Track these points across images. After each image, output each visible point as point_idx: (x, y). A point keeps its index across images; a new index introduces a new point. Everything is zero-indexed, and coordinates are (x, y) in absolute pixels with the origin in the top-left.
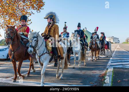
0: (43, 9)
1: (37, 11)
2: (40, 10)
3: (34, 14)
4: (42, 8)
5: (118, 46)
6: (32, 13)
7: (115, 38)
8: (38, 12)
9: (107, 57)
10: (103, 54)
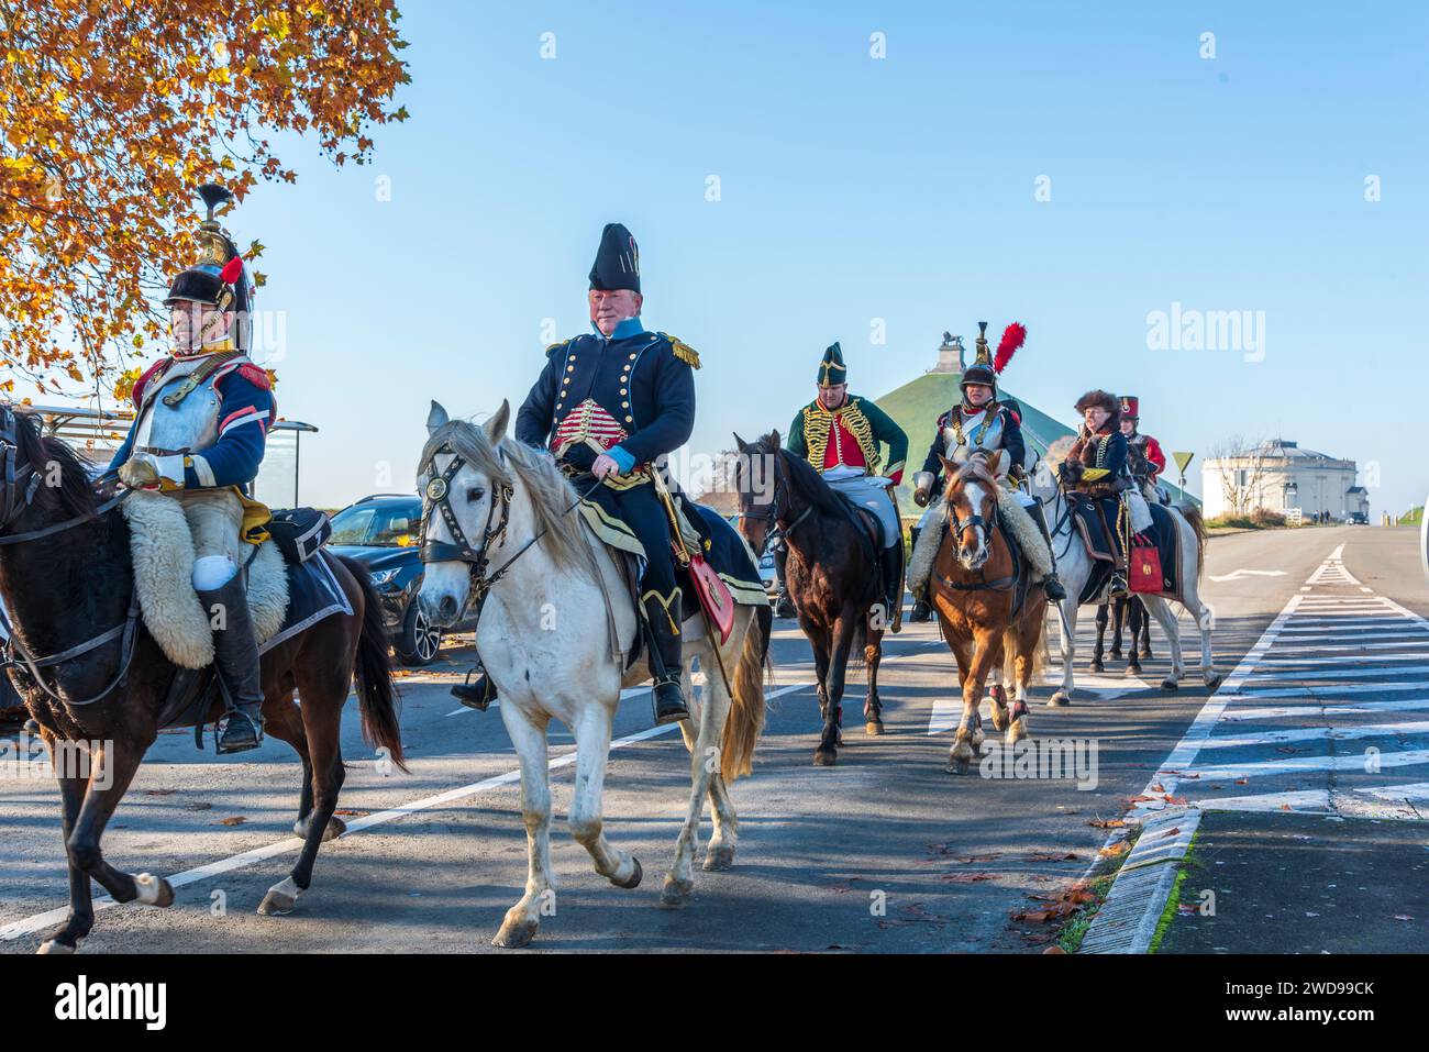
0: (402, 114)
1: (332, 144)
2: (369, 128)
3: (290, 177)
4: (388, 105)
5: (1337, 553)
6: (273, 162)
7: (1320, 464)
8: (341, 158)
9: (1170, 689)
10: (1125, 652)
